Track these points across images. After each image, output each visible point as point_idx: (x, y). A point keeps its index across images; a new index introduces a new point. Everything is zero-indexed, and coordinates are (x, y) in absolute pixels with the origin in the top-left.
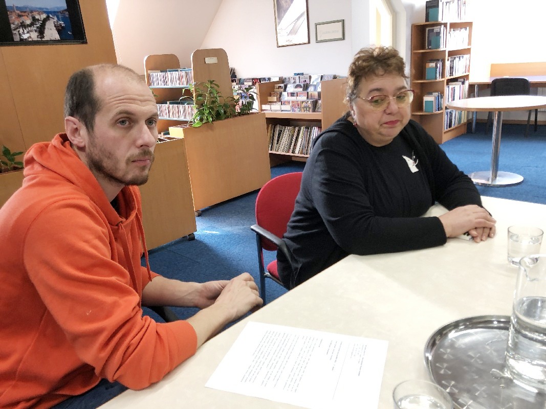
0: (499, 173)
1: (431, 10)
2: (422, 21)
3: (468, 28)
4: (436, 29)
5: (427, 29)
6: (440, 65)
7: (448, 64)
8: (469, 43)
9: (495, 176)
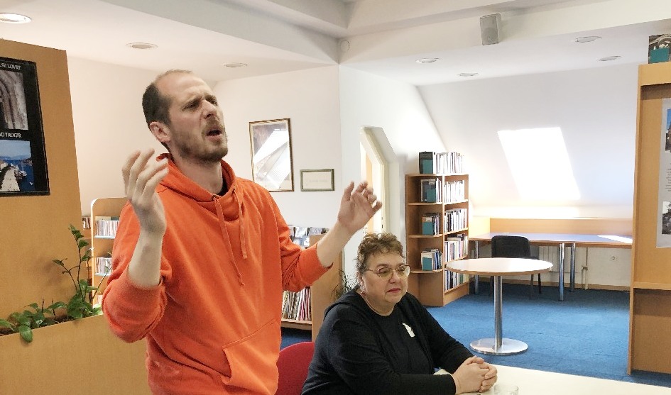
0: (504, 340)
1: (425, 162)
2: (417, 173)
3: (464, 181)
4: (431, 182)
5: (422, 181)
6: (437, 219)
7: (445, 218)
8: (466, 196)
9: (500, 344)
